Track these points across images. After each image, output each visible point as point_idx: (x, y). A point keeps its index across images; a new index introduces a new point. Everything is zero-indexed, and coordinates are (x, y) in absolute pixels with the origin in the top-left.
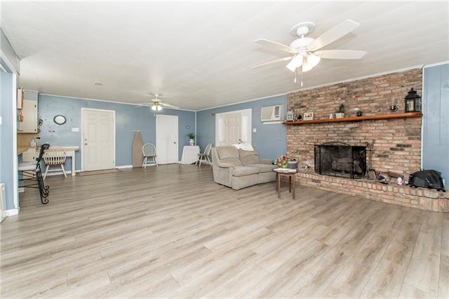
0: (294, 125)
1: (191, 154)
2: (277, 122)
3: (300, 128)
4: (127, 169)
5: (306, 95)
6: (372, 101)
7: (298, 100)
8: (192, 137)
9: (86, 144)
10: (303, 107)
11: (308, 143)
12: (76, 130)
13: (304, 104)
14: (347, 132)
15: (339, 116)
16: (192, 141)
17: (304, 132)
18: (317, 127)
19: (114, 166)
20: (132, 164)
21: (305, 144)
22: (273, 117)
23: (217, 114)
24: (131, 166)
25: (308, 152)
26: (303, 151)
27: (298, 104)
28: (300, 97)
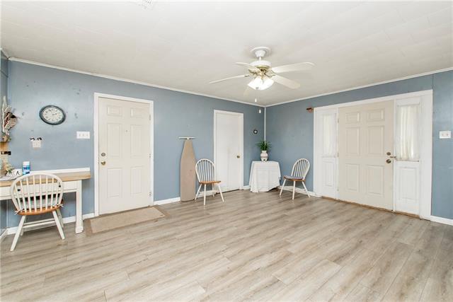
1: (266, 174)
4: (172, 204)
8: (264, 147)
9: (104, 163)
12: (83, 135)
16: (264, 154)
19: (150, 201)
20: (180, 196)
23: (315, 109)
24: (178, 199)
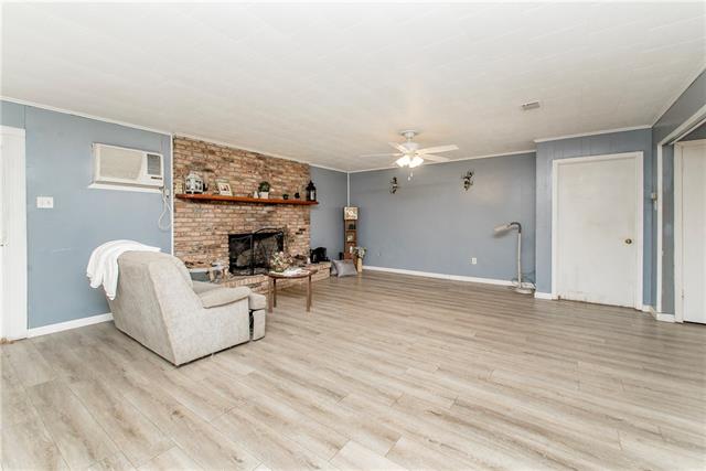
0: (193, 200)
2: (154, 191)
3: (203, 206)
5: (213, 153)
6: (284, 184)
7: (199, 156)
10: (208, 171)
11: (219, 233)
13: (210, 166)
14: (265, 216)
15: (265, 196)
17: (210, 214)
18: (232, 208)
21: (213, 234)
22: (144, 177)
25: (219, 247)
26: (210, 247)
27: (200, 164)
28: (203, 152)
